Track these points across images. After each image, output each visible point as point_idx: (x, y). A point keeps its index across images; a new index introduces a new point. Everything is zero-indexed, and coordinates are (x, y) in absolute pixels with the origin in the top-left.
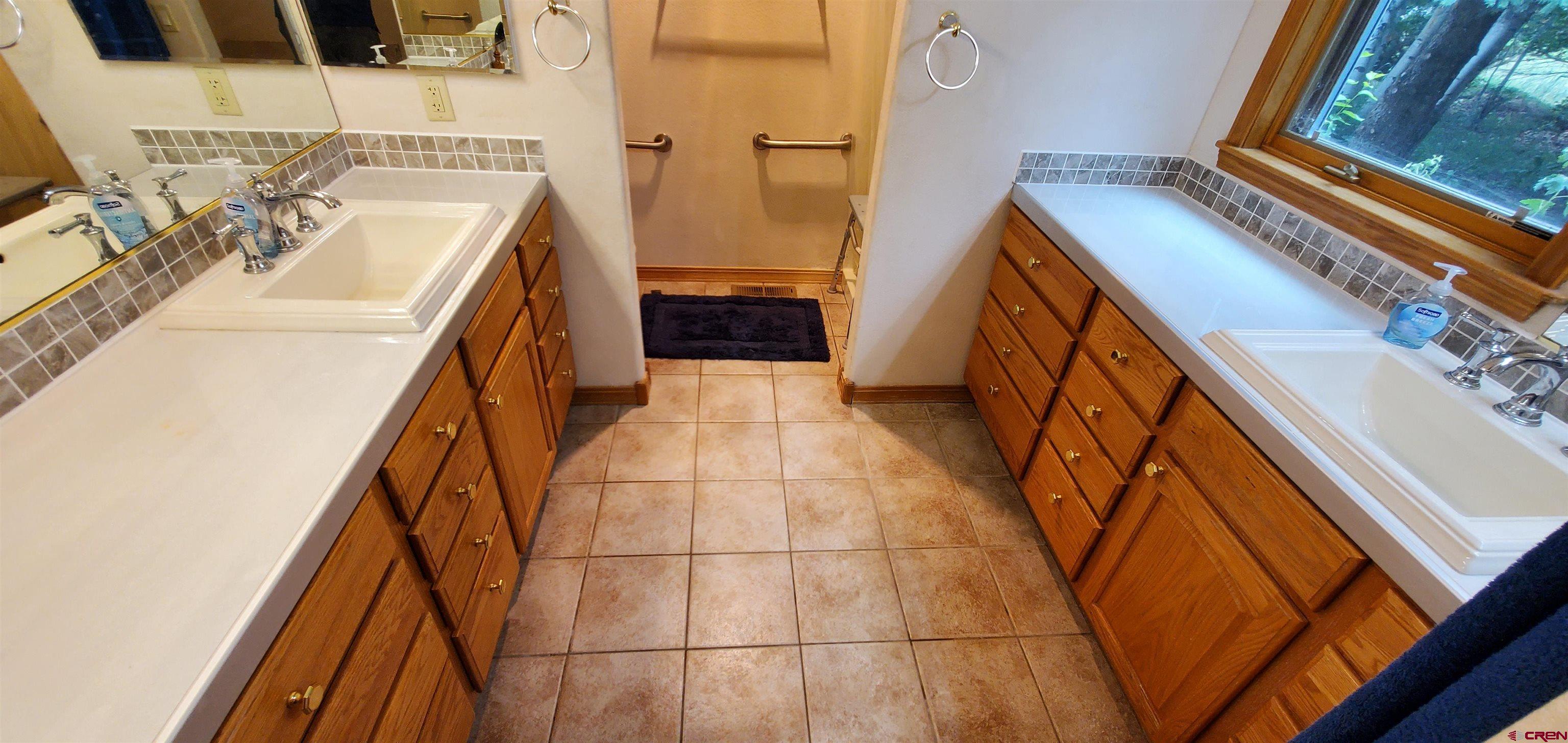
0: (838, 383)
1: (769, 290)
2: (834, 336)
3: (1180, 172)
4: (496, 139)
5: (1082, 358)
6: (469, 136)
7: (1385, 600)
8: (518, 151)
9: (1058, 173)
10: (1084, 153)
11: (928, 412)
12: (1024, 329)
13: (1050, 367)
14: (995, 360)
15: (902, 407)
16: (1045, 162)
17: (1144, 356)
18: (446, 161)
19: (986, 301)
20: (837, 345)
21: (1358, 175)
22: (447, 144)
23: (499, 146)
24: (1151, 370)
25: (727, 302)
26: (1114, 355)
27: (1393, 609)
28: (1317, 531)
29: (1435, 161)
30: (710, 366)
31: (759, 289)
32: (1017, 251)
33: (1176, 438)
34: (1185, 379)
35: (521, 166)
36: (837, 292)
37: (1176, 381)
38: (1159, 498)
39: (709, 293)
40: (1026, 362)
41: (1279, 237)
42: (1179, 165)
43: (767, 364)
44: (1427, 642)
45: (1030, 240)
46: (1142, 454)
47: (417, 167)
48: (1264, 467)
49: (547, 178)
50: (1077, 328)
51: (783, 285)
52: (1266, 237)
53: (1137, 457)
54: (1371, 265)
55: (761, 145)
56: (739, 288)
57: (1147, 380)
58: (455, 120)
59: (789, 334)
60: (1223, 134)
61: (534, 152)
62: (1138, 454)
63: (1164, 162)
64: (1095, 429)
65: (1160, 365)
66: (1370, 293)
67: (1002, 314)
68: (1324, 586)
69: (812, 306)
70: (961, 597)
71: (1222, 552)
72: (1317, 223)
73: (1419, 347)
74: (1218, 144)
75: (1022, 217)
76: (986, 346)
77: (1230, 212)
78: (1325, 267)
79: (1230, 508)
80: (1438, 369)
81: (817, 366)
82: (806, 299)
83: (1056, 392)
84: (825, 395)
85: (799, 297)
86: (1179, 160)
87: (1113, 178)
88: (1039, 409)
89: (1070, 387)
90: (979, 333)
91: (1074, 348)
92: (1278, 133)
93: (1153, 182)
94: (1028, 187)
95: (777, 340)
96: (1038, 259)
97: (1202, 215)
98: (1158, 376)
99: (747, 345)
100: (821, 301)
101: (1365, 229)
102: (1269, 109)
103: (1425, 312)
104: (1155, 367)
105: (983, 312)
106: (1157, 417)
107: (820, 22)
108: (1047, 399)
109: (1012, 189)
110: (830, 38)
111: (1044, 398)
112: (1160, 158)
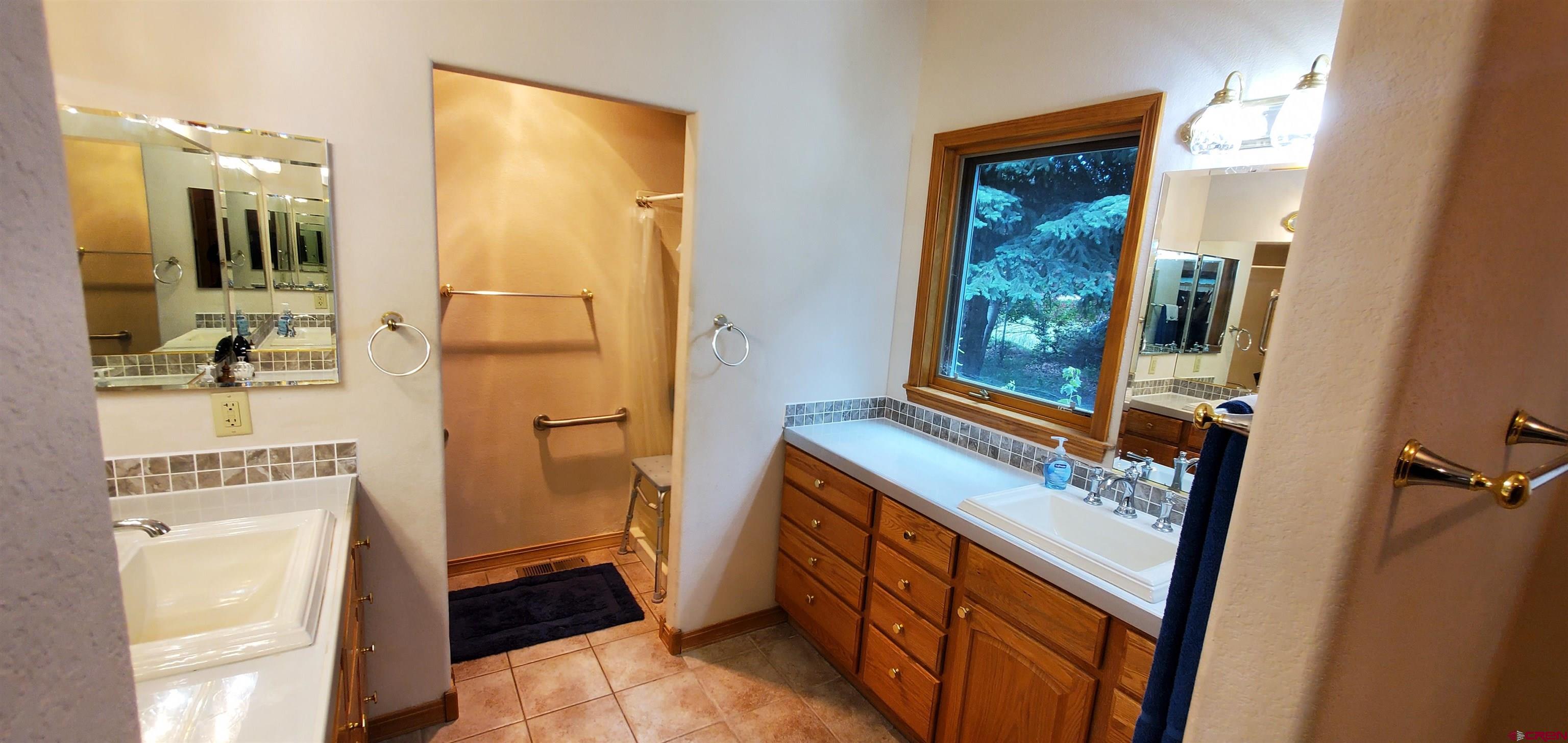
0: (661, 636)
1: (558, 564)
2: (640, 594)
3: (885, 407)
4: (301, 447)
5: (880, 546)
6: (268, 447)
7: (1129, 638)
8: (326, 456)
9: (812, 417)
10: (825, 401)
11: (753, 641)
12: (825, 538)
13: (856, 562)
14: (803, 573)
15: (729, 643)
16: (802, 410)
17: (927, 530)
18: (230, 477)
19: (781, 525)
20: (647, 601)
21: (988, 396)
22: (237, 458)
23: (305, 453)
24: (933, 537)
25: (517, 586)
26: (906, 535)
27: (1134, 641)
28: (1078, 611)
29: (1012, 384)
30: (518, 656)
31: (548, 566)
32: (801, 477)
33: (970, 583)
34: (959, 537)
35: (329, 470)
36: (629, 552)
37: (954, 541)
38: (973, 634)
39: (493, 581)
40: (834, 565)
41: (962, 439)
42: (883, 402)
43: (582, 637)
44: (1158, 652)
45: (810, 467)
46: (949, 606)
47: (187, 488)
48: (1031, 580)
49: (357, 478)
50: (868, 524)
51: (571, 556)
52: (954, 440)
53: (947, 609)
54: (1017, 448)
55: (542, 426)
56: (524, 569)
57: (935, 547)
58: (252, 433)
59: (595, 603)
60: (906, 379)
61: (347, 454)
62: (947, 607)
63: (874, 401)
64: (909, 600)
65: (940, 533)
66: (1024, 463)
67: (800, 532)
68: (1096, 646)
69: (608, 571)
71: (1029, 654)
72: (980, 427)
73: (1064, 488)
74: (904, 386)
75: (798, 452)
76: (791, 564)
77: (926, 428)
78: (994, 453)
79: (1024, 619)
80: (1080, 498)
81: (634, 626)
82: (600, 565)
83: (866, 581)
84: (652, 652)
85: (591, 565)
86: (883, 400)
87: (848, 416)
88: (856, 601)
89: (878, 573)
90: (781, 553)
91: (871, 541)
92: (935, 376)
93: (872, 415)
94: (794, 428)
95: (585, 611)
96: (822, 481)
97: (911, 432)
98: (941, 540)
99: (556, 623)
100: (615, 564)
101: (1006, 426)
102: (926, 362)
103: (1059, 466)
104: (937, 535)
105: (781, 533)
106: (951, 573)
107: (589, 324)
108: (860, 590)
109: (783, 432)
110: (599, 335)
111: (857, 590)
112: (871, 399)
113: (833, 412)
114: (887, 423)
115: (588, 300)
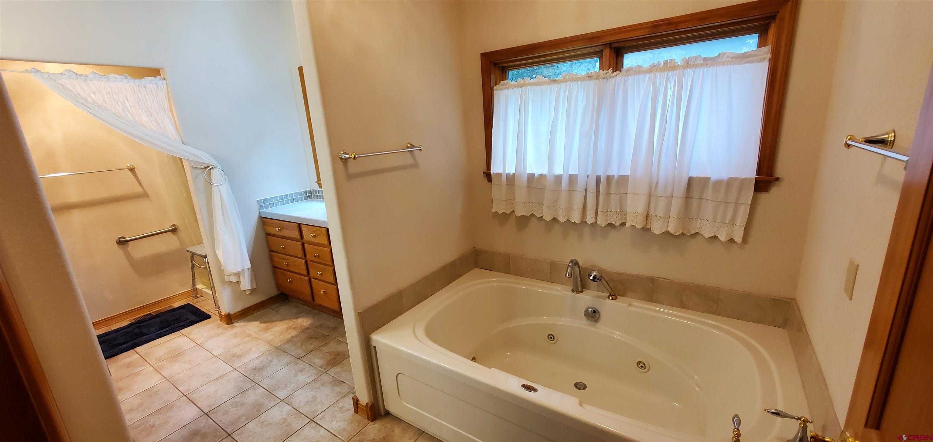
0: (221, 320)
1: (154, 311)
2: (208, 310)
3: (312, 194)
5: (306, 246)
9: (273, 204)
10: (279, 195)
11: (270, 310)
12: (287, 252)
13: (300, 256)
14: (284, 271)
15: (258, 314)
17: (318, 231)
19: (270, 255)
20: (211, 311)
25: (130, 326)
26: (312, 237)
30: (141, 348)
31: (148, 314)
36: (198, 297)
37: (326, 231)
40: (293, 262)
43: (177, 332)
45: (273, 223)
50: (301, 239)
51: (165, 307)
55: (122, 242)
56: (133, 319)
57: (321, 236)
59: (182, 319)
63: (305, 192)
67: (278, 254)
69: (186, 306)
70: (311, 341)
74: (316, 182)
75: (268, 220)
76: (277, 270)
81: (205, 321)
82: (183, 305)
83: (306, 262)
84: (217, 327)
85: (176, 307)
86: (309, 191)
87: (292, 201)
88: (304, 272)
89: (308, 257)
90: (274, 268)
91: (303, 244)
93: (306, 199)
94: (264, 210)
96: (280, 228)
99: (158, 332)
100: (191, 303)
105: (271, 259)
106: (329, 244)
107: (137, 183)
108: (305, 267)
109: (259, 213)
110: (145, 188)
111: (303, 267)
112: (303, 191)
113: (284, 200)
114: (314, 201)
115: (132, 170)
